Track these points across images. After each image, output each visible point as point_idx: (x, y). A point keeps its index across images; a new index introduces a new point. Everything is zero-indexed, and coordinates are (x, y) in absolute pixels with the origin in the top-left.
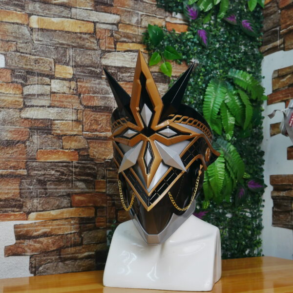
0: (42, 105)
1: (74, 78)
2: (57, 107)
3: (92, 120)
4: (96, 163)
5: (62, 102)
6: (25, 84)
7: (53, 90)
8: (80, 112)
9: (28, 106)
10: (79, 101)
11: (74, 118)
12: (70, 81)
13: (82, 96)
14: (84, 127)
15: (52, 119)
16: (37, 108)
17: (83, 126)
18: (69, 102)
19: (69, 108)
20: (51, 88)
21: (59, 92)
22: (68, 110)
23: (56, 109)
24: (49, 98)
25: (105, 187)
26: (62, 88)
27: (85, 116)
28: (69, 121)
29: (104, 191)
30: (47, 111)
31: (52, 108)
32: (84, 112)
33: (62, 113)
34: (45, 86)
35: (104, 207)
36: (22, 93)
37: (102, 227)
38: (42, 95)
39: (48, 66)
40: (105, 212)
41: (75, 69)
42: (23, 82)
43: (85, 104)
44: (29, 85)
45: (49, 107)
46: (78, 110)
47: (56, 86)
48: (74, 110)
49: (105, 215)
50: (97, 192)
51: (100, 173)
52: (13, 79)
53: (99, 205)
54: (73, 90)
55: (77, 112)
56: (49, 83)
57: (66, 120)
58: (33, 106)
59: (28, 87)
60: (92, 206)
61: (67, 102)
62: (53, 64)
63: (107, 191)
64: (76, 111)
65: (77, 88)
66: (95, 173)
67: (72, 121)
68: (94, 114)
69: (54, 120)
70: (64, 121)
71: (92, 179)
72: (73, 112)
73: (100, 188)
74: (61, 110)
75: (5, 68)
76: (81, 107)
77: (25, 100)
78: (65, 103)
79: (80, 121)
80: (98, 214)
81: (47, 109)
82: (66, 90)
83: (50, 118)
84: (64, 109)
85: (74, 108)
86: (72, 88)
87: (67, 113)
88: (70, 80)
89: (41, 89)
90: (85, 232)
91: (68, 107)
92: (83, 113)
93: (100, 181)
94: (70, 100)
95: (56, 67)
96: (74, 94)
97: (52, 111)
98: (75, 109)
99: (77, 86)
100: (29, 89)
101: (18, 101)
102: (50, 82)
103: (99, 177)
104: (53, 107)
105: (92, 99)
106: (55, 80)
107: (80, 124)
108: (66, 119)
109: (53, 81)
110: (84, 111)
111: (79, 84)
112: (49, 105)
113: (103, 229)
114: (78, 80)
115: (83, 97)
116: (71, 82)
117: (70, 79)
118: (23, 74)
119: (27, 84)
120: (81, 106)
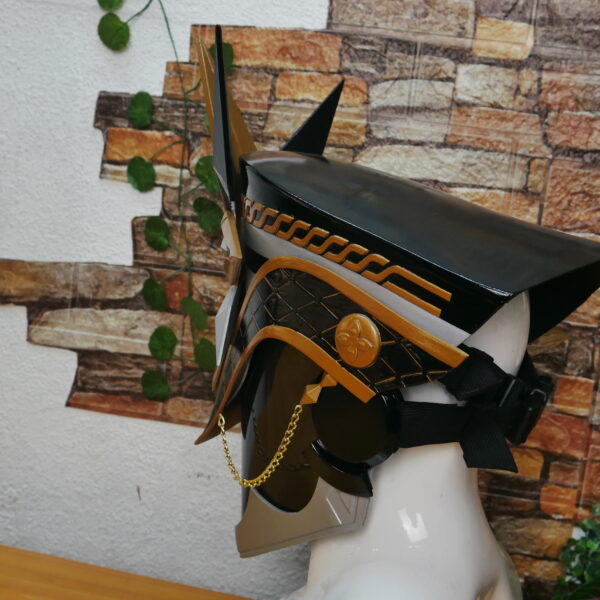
0: (422, 138)
1: (535, 61)
2: (467, 148)
3: (575, 194)
4: (569, 325)
5: (484, 131)
6: (378, 75)
7: (462, 96)
8: (539, 167)
9: (380, 142)
10: (540, 133)
11: (516, 182)
12: (519, 69)
13: (552, 114)
14: (544, 215)
15: (447, 180)
16: (406, 147)
17: (541, 207)
18: (507, 134)
19: (503, 152)
20: (454, 90)
21: (477, 101)
22: (501, 157)
23: (461, 154)
24: (446, 119)
25: (589, 401)
26: (488, 91)
27: (553, 178)
28: (498, 192)
29: (583, 412)
30: (433, 159)
31: (449, 150)
32: (552, 167)
33: (480, 165)
34: (438, 85)
35: (574, 459)
36: (367, 103)
37: (561, 517)
38: (425, 109)
39: (454, 22)
40: (577, 474)
41: (541, 31)
42: (372, 70)
43: (557, 142)
44: (387, 80)
45: (440, 146)
46: (533, 158)
47: (470, 82)
48: (518, 159)
49: (576, 483)
50: (559, 411)
51: (576, 356)
52: (347, 64)
53: (559, 451)
54: (526, 96)
55: (529, 164)
56: (450, 74)
57: (490, 188)
58: (394, 142)
59: (387, 85)
60: (535, 448)
61: (499, 132)
62: (472, 17)
63: (592, 414)
64: (524, 162)
65: (540, 91)
66: (560, 354)
67: (510, 190)
68: (584, 175)
69: (450, 185)
70: (482, 190)
71: (547, 371)
72: (515, 163)
73: (571, 403)
74: (479, 158)
75: (322, 32)
76: (546, 151)
77: (372, 124)
78: (493, 137)
79: (533, 194)
80: (551, 474)
81: (435, 150)
82: (500, 95)
83: (440, 179)
84: (487, 155)
85: (520, 152)
86: (523, 90)
87: (495, 167)
88: (518, 65)
89: (422, 93)
90: (504, 518)
91: (502, 147)
92: (547, 168)
93: (574, 382)
94: (509, 126)
95: (480, 25)
96: (528, 111)
97: (449, 160)
98: (523, 156)
99: (539, 86)
100: (386, 92)
101: (353, 127)
102: (455, 72)
103: (573, 369)
104: (454, 146)
105: (583, 125)
106: (471, 67)
107: (532, 203)
108: (489, 184)
109: (463, 69)
110: (551, 162)
111: (546, 77)
112: (441, 140)
113: (564, 521)
114: (547, 66)
115: (556, 119)
116: (524, 72)
117: (520, 61)
118: (374, 48)
119: (385, 77)
120: (544, 148)
